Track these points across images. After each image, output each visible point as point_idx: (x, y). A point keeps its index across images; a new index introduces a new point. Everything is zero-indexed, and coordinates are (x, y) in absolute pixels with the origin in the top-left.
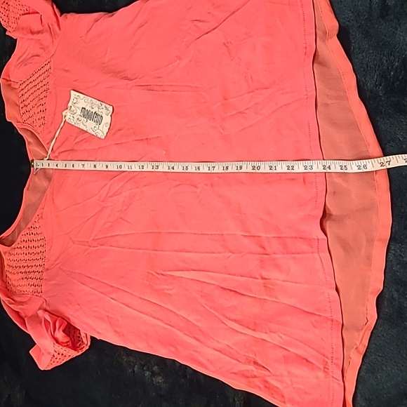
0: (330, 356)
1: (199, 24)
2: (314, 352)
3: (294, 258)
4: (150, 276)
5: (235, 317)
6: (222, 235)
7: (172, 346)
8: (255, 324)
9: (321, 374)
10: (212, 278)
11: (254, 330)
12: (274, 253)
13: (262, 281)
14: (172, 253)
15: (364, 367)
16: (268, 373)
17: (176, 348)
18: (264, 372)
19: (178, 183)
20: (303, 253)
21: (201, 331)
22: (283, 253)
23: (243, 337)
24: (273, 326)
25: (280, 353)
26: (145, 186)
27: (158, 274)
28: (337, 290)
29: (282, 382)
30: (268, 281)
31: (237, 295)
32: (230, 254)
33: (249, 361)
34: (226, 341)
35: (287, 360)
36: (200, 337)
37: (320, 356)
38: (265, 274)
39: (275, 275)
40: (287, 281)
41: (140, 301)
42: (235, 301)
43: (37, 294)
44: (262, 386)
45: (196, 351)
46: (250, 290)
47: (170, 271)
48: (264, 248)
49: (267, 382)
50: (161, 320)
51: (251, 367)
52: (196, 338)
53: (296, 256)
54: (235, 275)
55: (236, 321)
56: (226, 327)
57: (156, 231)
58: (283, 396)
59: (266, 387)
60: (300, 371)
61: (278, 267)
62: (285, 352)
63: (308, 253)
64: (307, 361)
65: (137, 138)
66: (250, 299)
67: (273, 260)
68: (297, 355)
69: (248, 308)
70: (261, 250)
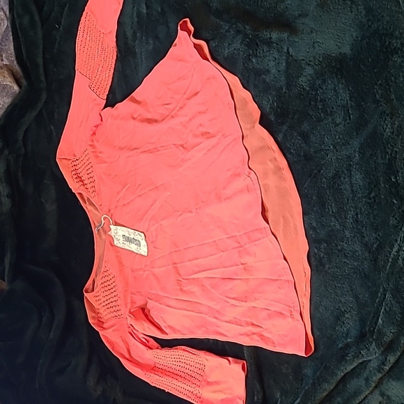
0: (292, 306)
2: (283, 306)
3: (255, 245)
4: (180, 282)
5: (233, 296)
6: (215, 241)
7: (203, 327)
8: (246, 297)
9: (290, 320)
11: (246, 302)
12: (245, 245)
13: (241, 266)
14: (188, 263)
15: (312, 308)
16: (262, 329)
17: (206, 328)
18: (259, 329)
19: (180, 213)
20: (259, 239)
21: (217, 311)
22: (249, 243)
23: (241, 308)
24: (257, 295)
25: (265, 314)
26: (162, 220)
27: (184, 279)
28: (285, 259)
29: (271, 333)
30: (246, 265)
31: (232, 281)
32: (222, 253)
33: (248, 324)
34: (231, 314)
35: (270, 317)
36: (217, 316)
37: (287, 308)
38: (243, 261)
39: (249, 260)
40: (257, 262)
41: (176, 301)
42: (230, 284)
44: (259, 339)
46: (237, 275)
47: (190, 275)
48: (239, 243)
49: (262, 335)
50: (192, 311)
51: (251, 328)
52: (215, 318)
53: (256, 243)
54: (228, 267)
55: (234, 299)
56: (229, 304)
57: (177, 249)
58: (274, 343)
59: (262, 339)
60: (279, 322)
61: (249, 254)
62: (269, 311)
63: (262, 239)
64: (281, 313)
65: (150, 188)
66: (239, 281)
67: (245, 249)
68: (275, 311)
69: (239, 287)
70: (237, 245)
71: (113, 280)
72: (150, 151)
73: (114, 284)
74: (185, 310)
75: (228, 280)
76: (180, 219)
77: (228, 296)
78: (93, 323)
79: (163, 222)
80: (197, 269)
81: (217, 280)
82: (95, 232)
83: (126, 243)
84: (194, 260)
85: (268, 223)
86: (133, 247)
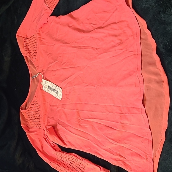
0: (148, 154)
2: (142, 152)
3: (133, 116)
4: (79, 120)
5: (111, 138)
6: (106, 105)
7: (89, 147)
8: (119, 140)
9: (145, 161)
10: (102, 122)
11: (119, 143)
12: (125, 113)
13: (121, 124)
14: (86, 112)
15: (161, 158)
16: (125, 159)
17: (91, 148)
18: (123, 159)
19: (87, 84)
20: (136, 114)
21: (99, 142)
22: (129, 114)
23: (115, 145)
24: (126, 141)
25: (129, 152)
26: (75, 85)
27: (82, 119)
28: (150, 128)
29: (130, 163)
30: (123, 124)
31: (112, 129)
32: (109, 113)
33: (117, 155)
34: (108, 146)
35: (132, 155)
36: (99, 144)
37: (144, 153)
38: (122, 122)
39: (126, 122)
40: (131, 124)
42: (111, 131)
43: (39, 128)
44: (123, 164)
45: (99, 150)
46: (117, 128)
47: (86, 119)
48: (122, 111)
49: (125, 163)
50: (84, 137)
51: (118, 157)
52: (97, 145)
53: (133, 115)
54: (111, 121)
56: (108, 141)
57: (80, 103)
58: (131, 168)
59: (124, 165)
60: (137, 159)
61: (127, 119)
62: (131, 151)
63: (138, 114)
64: (140, 155)
65: (71, 67)
66: (117, 131)
67: (125, 116)
68: (136, 153)
69: (116, 134)
70: (120, 112)
71: (38, 107)
72: (75, 47)
73: (38, 110)
74: (80, 136)
75: (110, 128)
76: (86, 87)
77: (109, 137)
78: (23, 127)
79: (75, 86)
80: (90, 116)
81: (102, 125)
82: (31, 78)
83: (50, 90)
84: (90, 111)
85: (145, 107)
86: (53, 94)
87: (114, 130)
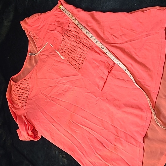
1: (114, 38)
3: (129, 144)
5: (100, 154)
6: (103, 120)
7: (73, 152)
8: (107, 159)
10: (94, 134)
11: (106, 162)
12: (121, 138)
13: (114, 146)
14: (80, 117)
17: (74, 153)
19: (89, 92)
20: (133, 144)
21: (85, 151)
22: (125, 140)
23: (101, 162)
24: (114, 163)
26: (75, 87)
27: (73, 122)
28: (143, 163)
30: (116, 147)
32: (104, 129)
34: (93, 160)
36: (84, 153)
38: (115, 144)
39: (119, 146)
40: (123, 150)
41: (64, 130)
42: (101, 148)
43: (23, 108)
45: (82, 158)
46: (108, 148)
47: (78, 123)
48: (118, 134)
50: (70, 140)
54: (104, 137)
55: (100, 155)
56: (95, 155)
57: (76, 105)
61: (121, 144)
63: (135, 146)
66: (107, 150)
67: (120, 140)
69: (106, 152)
70: (116, 134)
71: (28, 87)
73: (28, 90)
74: (67, 137)
75: (101, 144)
76: (87, 93)
77: (97, 152)
79: (75, 88)
80: (83, 123)
81: (94, 137)
84: (84, 118)
85: (144, 143)
87: (104, 148)
